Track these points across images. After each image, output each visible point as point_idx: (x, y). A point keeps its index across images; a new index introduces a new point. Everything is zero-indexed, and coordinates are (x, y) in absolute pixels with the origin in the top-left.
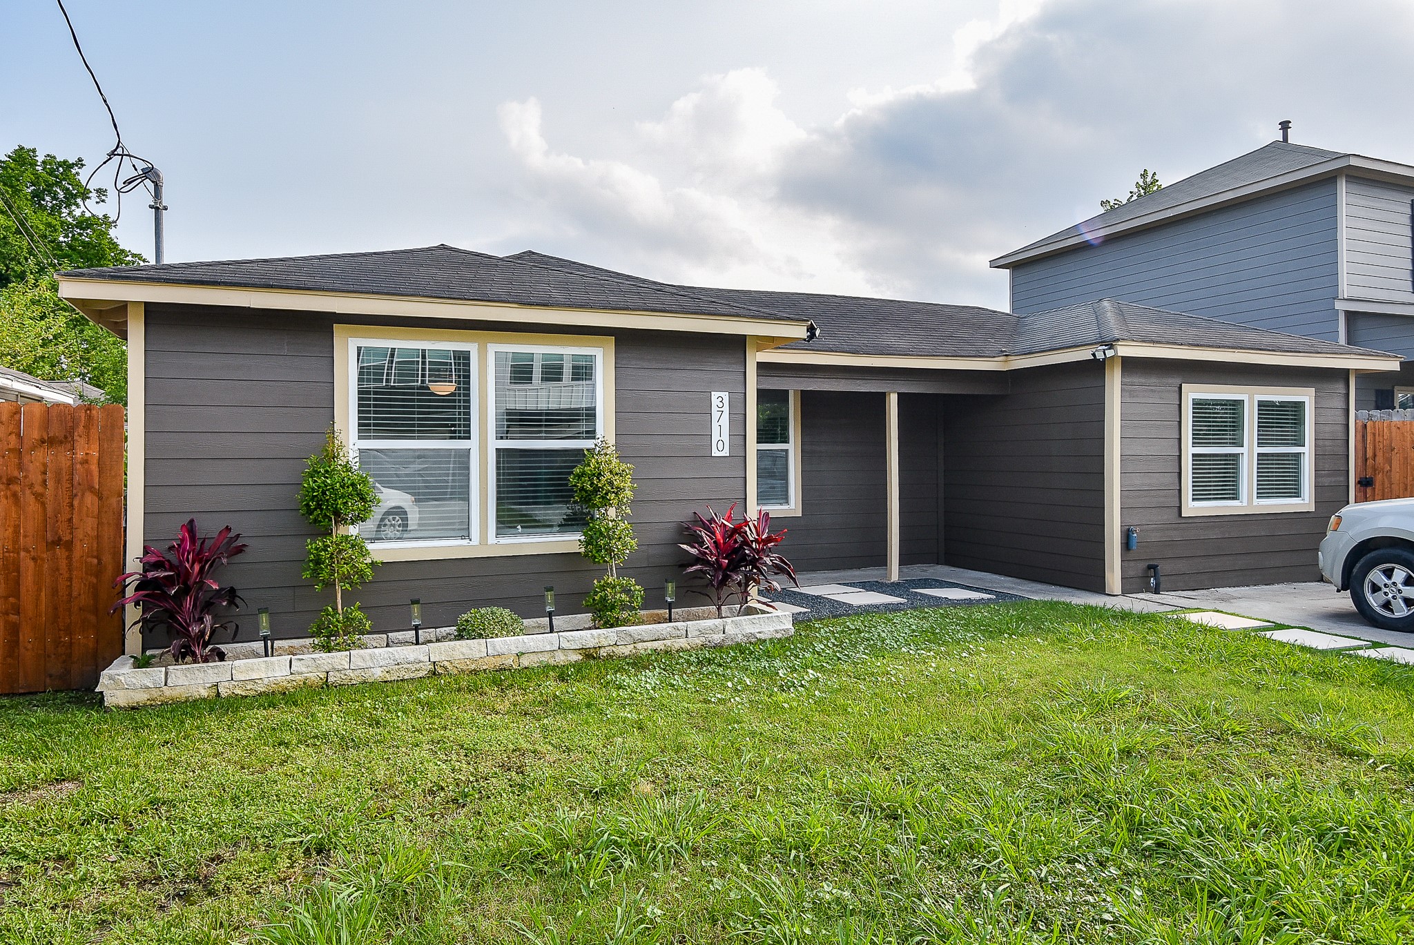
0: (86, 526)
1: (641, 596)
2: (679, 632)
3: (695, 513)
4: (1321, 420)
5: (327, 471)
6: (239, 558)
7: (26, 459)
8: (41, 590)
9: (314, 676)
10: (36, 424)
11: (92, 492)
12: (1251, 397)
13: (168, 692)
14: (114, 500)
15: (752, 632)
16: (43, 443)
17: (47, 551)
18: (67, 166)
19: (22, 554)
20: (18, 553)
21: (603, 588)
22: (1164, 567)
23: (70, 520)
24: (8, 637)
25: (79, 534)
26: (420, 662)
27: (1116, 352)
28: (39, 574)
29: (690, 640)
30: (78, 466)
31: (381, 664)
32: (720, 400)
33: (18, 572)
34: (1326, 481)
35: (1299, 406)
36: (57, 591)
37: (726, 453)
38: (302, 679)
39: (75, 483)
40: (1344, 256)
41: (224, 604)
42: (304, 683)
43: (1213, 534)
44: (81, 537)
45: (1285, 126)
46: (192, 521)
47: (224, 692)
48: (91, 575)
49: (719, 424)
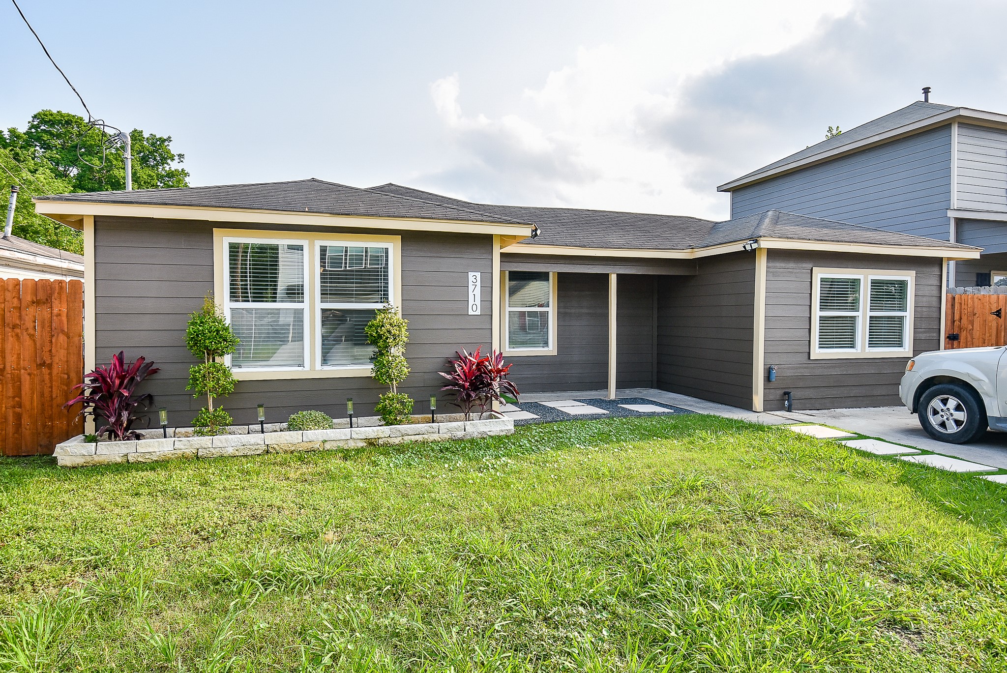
0: (60, 355)
1: (411, 406)
2: (433, 430)
3: (457, 352)
4: (920, 293)
5: (202, 322)
6: (155, 376)
7: (23, 313)
8: (34, 394)
9: (189, 452)
10: (29, 291)
11: (63, 334)
12: (866, 276)
13: (96, 459)
14: (76, 339)
15: (485, 431)
16: (34, 303)
17: (37, 369)
18: (163, 141)
19: (22, 371)
20: (20, 371)
21: (385, 400)
22: (794, 394)
23: (50, 351)
24: (15, 421)
25: (56, 359)
26: (258, 444)
27: (759, 245)
28: (32, 383)
29: (440, 435)
30: (55, 318)
31: (232, 445)
32: (474, 278)
33: (21, 382)
34: (923, 336)
35: (903, 284)
36: (43, 394)
37: (478, 312)
38: (181, 453)
39: (53, 328)
40: (955, 179)
41: (136, 405)
42: (183, 456)
43: (834, 372)
44: (57, 361)
45: (926, 91)
46: (122, 352)
47: (131, 460)
48: (64, 384)
49: (474, 293)
